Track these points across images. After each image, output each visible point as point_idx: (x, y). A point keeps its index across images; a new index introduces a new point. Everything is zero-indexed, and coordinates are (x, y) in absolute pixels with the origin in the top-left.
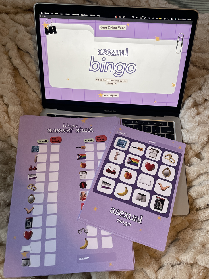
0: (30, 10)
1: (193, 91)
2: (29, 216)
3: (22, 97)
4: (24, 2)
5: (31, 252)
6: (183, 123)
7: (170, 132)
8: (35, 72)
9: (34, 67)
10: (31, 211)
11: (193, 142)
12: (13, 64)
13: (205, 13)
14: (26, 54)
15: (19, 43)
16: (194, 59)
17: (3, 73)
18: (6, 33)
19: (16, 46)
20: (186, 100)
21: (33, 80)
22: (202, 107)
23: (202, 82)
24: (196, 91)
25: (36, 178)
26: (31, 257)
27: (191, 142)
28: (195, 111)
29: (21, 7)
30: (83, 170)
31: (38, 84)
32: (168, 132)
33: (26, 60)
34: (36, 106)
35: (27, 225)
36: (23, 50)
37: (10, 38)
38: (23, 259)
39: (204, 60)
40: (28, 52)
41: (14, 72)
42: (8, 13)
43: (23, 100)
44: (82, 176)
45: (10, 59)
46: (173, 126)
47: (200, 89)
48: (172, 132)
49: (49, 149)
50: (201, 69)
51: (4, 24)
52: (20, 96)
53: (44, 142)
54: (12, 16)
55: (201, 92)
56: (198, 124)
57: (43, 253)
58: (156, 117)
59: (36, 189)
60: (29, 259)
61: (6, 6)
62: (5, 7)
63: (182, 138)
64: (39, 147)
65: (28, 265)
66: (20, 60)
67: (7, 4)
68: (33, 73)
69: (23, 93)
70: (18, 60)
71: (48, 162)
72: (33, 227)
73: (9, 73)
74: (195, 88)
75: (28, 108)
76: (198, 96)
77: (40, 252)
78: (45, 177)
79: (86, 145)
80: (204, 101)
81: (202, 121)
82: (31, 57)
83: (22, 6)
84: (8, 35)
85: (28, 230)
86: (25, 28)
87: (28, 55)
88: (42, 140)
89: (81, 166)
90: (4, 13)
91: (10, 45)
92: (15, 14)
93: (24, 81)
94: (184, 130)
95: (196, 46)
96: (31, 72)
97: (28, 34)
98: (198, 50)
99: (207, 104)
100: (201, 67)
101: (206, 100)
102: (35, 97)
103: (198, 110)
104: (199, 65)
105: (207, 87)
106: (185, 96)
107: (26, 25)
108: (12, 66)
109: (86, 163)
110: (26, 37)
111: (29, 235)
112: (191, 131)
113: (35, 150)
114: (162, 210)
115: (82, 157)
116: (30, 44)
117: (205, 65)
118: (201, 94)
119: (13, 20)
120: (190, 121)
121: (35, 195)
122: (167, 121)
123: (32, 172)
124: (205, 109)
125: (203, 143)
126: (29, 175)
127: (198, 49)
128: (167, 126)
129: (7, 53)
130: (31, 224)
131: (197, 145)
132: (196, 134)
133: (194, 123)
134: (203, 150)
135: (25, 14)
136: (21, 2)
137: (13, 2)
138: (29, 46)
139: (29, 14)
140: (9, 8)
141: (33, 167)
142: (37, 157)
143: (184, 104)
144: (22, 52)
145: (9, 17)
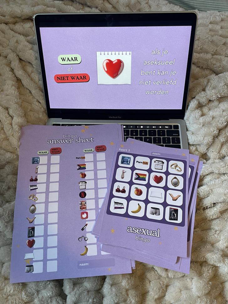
0: (29, 19)
1: (196, 92)
2: (31, 225)
3: (27, 108)
4: (22, 11)
5: (34, 260)
6: (188, 125)
7: (176, 135)
8: (38, 82)
9: (37, 77)
10: (33, 221)
11: (199, 143)
12: (16, 76)
13: (207, 11)
14: (28, 64)
15: (20, 54)
16: (197, 60)
17: (7, 85)
18: (7, 44)
19: (18, 57)
20: (190, 102)
21: (37, 90)
22: (206, 108)
23: (205, 83)
24: (200, 92)
25: (37, 188)
26: (34, 264)
27: (197, 144)
28: (199, 113)
29: (19, 16)
30: (83, 180)
31: (42, 94)
32: (174, 134)
33: (28, 70)
34: (41, 116)
35: (29, 234)
36: (24, 61)
37: (11, 50)
38: (27, 266)
39: (206, 60)
40: (29, 63)
41: (17, 83)
42: (6, 24)
43: (28, 110)
44: (82, 186)
45: (12, 70)
46: (178, 128)
47: (204, 90)
48: (177, 135)
49: (49, 160)
50: (204, 70)
51: (4, 34)
52: (25, 107)
53: (44, 154)
54: (11, 26)
55: (205, 93)
56: (203, 125)
57: (45, 260)
58: (161, 120)
59: (37, 200)
60: (33, 266)
61: (4, 16)
62: (3, 18)
63: (188, 140)
64: (39, 158)
65: (31, 271)
66: (22, 71)
67: (5, 14)
68: (36, 84)
69: (27, 104)
70: (20, 71)
71: (48, 173)
72: (35, 236)
73: (13, 85)
74: (199, 89)
75: (33, 119)
76: (202, 97)
77: (42, 259)
78: (46, 187)
79: (86, 155)
80: (209, 102)
81: (206, 122)
82: (33, 67)
83: (21, 16)
84: (8, 46)
85: (31, 239)
86: (26, 38)
87: (30, 65)
88: (42, 151)
89: (81, 176)
90: (3, 24)
91: (12, 56)
92: (14, 24)
93: (28, 91)
94: (190, 132)
95: (198, 46)
96: (34, 82)
97: (29, 44)
98: (201, 51)
99: (212, 105)
100: (204, 68)
101: (210, 101)
102: (39, 107)
103: (202, 111)
104: (202, 65)
105: (211, 88)
106: (188, 98)
107: (26, 35)
108: (15, 78)
109: (86, 173)
110: (27, 47)
111: (31, 244)
112: (196, 133)
113: (35, 161)
114: (177, 220)
115: (82, 167)
116: (31, 54)
117: (208, 65)
118: (205, 95)
119: (12, 30)
120: (194, 123)
121: (36, 205)
122: (173, 124)
123: (33, 183)
124: (209, 110)
125: (208, 144)
126: (31, 186)
127: (201, 49)
128: (173, 129)
129: (9, 64)
130: (33, 234)
131: (202, 146)
132: (201, 135)
133: (199, 125)
134: (208, 150)
135: (25, 23)
136: (20, 11)
137: (11, 12)
138: (31, 56)
139: (28, 23)
140: (8, 18)
141: (34, 179)
142: (37, 168)
143: (188, 106)
144: (24, 63)
145: (8, 27)
